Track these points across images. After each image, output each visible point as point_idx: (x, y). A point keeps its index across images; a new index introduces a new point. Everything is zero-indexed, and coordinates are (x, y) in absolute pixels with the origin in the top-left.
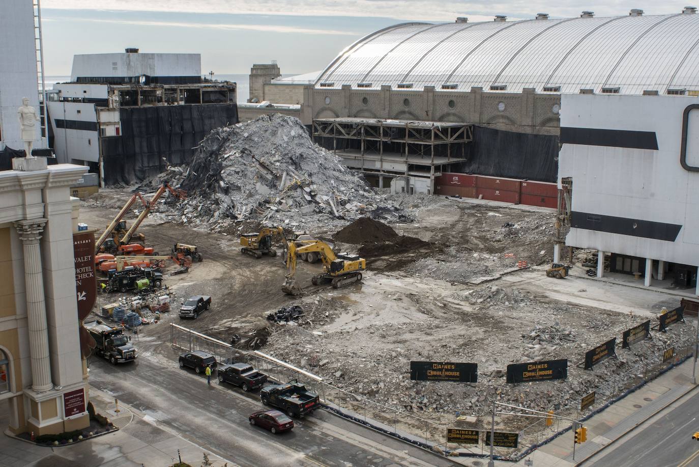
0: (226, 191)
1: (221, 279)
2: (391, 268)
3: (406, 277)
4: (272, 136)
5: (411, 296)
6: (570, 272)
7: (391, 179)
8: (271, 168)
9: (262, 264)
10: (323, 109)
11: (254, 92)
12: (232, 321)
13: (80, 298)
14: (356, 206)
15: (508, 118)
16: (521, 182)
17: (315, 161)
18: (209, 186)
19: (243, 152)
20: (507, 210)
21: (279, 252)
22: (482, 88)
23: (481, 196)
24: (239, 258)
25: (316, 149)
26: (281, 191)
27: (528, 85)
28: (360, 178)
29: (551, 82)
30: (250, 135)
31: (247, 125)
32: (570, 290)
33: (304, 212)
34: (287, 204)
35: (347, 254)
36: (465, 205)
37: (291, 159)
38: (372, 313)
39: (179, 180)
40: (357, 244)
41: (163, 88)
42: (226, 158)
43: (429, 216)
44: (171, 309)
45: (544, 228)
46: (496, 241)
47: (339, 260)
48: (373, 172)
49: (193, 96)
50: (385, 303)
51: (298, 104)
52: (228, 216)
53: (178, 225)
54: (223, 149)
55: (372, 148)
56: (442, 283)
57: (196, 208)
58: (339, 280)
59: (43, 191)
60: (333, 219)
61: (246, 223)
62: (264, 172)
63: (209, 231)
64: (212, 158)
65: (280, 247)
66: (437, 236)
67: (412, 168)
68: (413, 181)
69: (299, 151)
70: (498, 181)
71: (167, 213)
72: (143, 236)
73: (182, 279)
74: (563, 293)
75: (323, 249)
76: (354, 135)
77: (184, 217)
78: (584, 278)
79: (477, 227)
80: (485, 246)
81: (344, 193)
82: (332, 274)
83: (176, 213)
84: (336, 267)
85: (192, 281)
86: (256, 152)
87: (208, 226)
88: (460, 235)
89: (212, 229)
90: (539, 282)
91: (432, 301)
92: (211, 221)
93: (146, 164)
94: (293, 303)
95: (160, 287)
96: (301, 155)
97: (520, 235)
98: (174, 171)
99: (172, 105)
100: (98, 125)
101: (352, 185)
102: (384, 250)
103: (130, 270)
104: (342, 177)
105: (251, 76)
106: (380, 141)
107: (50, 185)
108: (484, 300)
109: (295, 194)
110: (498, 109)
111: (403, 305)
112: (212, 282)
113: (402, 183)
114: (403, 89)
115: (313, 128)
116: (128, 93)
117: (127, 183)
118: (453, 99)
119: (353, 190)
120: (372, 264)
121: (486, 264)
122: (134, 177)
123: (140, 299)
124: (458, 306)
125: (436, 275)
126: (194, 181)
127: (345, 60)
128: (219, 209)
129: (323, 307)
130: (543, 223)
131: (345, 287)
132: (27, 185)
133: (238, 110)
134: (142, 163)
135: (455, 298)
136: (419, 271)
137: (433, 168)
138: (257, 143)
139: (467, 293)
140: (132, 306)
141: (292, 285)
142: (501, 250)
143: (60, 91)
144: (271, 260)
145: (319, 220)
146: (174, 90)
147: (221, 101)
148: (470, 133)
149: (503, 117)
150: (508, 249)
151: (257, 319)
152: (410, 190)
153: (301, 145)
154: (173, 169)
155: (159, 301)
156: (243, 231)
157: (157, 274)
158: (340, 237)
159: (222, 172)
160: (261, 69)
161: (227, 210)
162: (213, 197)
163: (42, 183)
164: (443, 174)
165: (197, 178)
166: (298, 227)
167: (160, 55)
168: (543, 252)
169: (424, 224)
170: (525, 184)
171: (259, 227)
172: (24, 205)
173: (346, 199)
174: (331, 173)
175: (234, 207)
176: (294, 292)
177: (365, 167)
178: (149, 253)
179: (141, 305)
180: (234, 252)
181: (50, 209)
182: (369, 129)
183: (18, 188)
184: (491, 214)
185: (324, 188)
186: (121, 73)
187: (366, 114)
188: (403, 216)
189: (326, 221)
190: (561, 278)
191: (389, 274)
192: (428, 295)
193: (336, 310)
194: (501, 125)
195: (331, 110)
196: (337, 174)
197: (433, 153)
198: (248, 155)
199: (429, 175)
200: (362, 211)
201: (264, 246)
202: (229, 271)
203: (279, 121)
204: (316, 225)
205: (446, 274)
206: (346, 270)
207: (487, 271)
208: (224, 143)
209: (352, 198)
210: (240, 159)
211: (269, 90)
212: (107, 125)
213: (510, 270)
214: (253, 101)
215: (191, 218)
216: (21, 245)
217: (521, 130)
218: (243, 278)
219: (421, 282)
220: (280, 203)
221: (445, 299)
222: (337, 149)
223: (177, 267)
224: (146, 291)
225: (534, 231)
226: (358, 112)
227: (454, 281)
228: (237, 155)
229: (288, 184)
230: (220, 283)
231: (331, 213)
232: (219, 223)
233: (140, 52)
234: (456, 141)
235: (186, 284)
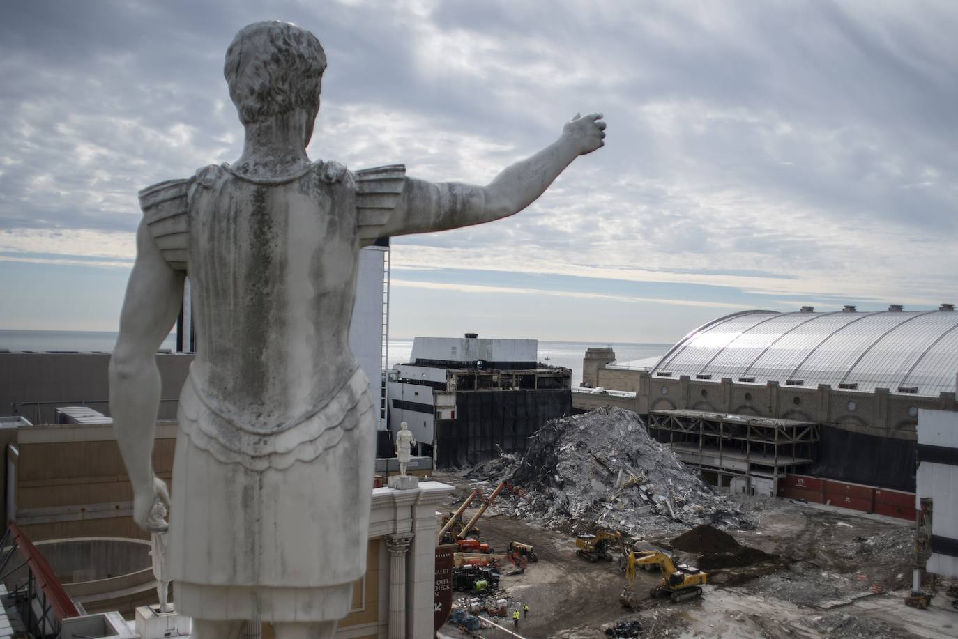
0: (561, 486)
1: (557, 584)
2: (733, 583)
3: (749, 594)
4: (609, 430)
5: (754, 618)
6: (933, 602)
7: (730, 478)
8: (608, 464)
9: (599, 569)
10: (660, 400)
11: (588, 376)
12: (569, 632)
13: (437, 609)
14: (694, 508)
15: (860, 419)
16: (874, 489)
17: (652, 458)
18: (544, 479)
19: (578, 445)
20: (858, 520)
21: (616, 557)
22: (830, 386)
23: (829, 502)
24: (574, 561)
25: (653, 445)
26: (617, 489)
27: (881, 384)
28: (698, 476)
29: (907, 382)
30: (587, 428)
31: (584, 418)
32: (933, 624)
33: (641, 512)
34: (623, 503)
35: (687, 567)
36: (811, 511)
37: (628, 455)
38: (713, 635)
39: (512, 468)
40: (696, 553)
41: (499, 373)
42: (562, 452)
43: (772, 523)
44: (508, 614)
45: (901, 547)
46: (847, 558)
47: (679, 573)
48: (711, 469)
49: (528, 381)
50: (727, 624)
51: (633, 390)
52: (562, 513)
53: (511, 518)
54: (558, 442)
55: (711, 443)
56: (788, 605)
57: (529, 502)
58: (679, 595)
59: (412, 507)
60: (670, 522)
61: (580, 522)
62: (600, 468)
63: (543, 528)
64: (547, 449)
65: (616, 551)
66: (781, 547)
67: (753, 467)
68: (754, 481)
69: (636, 447)
70: (848, 487)
71: (500, 505)
72: (478, 529)
73: (518, 581)
74: (925, 627)
75: (663, 561)
76: (692, 429)
77: (517, 510)
78: (949, 611)
79: (825, 540)
80: (835, 563)
81: (682, 494)
82: (671, 587)
83: (509, 505)
84: (676, 580)
85: (528, 584)
86: (592, 446)
87: (542, 521)
88: (807, 548)
89: (545, 526)
90: (895, 611)
91: (777, 626)
92: (545, 517)
93: (478, 449)
94: (631, 617)
95: (497, 588)
96: (638, 452)
97: (874, 553)
98: (507, 459)
99: (507, 390)
100: (434, 409)
101: (689, 485)
102: (726, 562)
103: (469, 570)
104: (680, 476)
105: (586, 360)
106: (719, 438)
107: (420, 503)
108: (835, 629)
109: (632, 493)
110: (847, 408)
111: (747, 628)
112: (549, 586)
113: (743, 483)
114: (744, 383)
115: (649, 420)
116: (465, 377)
117: (459, 467)
118: (798, 396)
119: (691, 490)
120: (713, 577)
121: (836, 586)
122: (465, 461)
123: (478, 601)
124: (805, 634)
125: (782, 595)
126: (529, 473)
127: (684, 349)
128: (553, 505)
129: (663, 623)
130: (900, 540)
131: (684, 602)
132: (400, 502)
133: (573, 395)
134: (475, 448)
135: (802, 624)
136: (763, 589)
137: (776, 469)
138: (593, 437)
139: (816, 618)
140: (471, 608)
141: (630, 598)
142: (853, 569)
143: (399, 372)
144: (607, 566)
145: (655, 523)
146: (510, 376)
147: (555, 387)
148: (817, 433)
149: (854, 417)
150: (860, 568)
151: (594, 632)
152: (752, 491)
153: (638, 441)
154: (506, 456)
155: (497, 604)
156: (577, 530)
157: (494, 574)
158: (680, 544)
159: (558, 466)
160: (596, 353)
161: (562, 507)
162: (547, 490)
163: (413, 500)
164: (787, 476)
165: (531, 470)
166: (634, 529)
167: (499, 341)
168: (900, 576)
169: (767, 533)
170: (879, 492)
171: (594, 529)
172: (395, 520)
173: (684, 500)
174: (669, 470)
175: (568, 503)
176: (633, 605)
177: (703, 463)
178: (485, 551)
179: (480, 607)
180: (569, 553)
181: (417, 524)
182: (708, 424)
183: (392, 505)
184: (841, 524)
185: (661, 487)
186: (459, 357)
187: (705, 406)
188: (744, 522)
189: (663, 524)
190: (922, 608)
191: (731, 589)
192: (773, 617)
193: (676, 628)
194: (851, 426)
195: (667, 400)
196: (674, 472)
197: (776, 454)
198: (583, 448)
199: (772, 477)
200: (700, 514)
201: (601, 549)
202: (564, 575)
203: (616, 414)
204: (653, 528)
205: (792, 595)
206: (686, 584)
207: (837, 594)
208: (560, 435)
209: (690, 499)
210: (576, 453)
211: (603, 375)
212: (444, 409)
213: (863, 594)
214: (586, 385)
215: (524, 512)
216: (389, 556)
217: (873, 432)
218: (579, 584)
219: (765, 602)
220: (616, 502)
221: (792, 624)
222: (673, 442)
223: (514, 568)
224: (484, 592)
225: (890, 550)
226: (697, 404)
227: (801, 604)
228: (573, 449)
229: (625, 482)
230: (556, 588)
231: (668, 515)
232: (553, 520)
233: (479, 337)
234: (802, 441)
235: (522, 587)
